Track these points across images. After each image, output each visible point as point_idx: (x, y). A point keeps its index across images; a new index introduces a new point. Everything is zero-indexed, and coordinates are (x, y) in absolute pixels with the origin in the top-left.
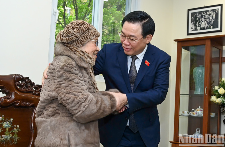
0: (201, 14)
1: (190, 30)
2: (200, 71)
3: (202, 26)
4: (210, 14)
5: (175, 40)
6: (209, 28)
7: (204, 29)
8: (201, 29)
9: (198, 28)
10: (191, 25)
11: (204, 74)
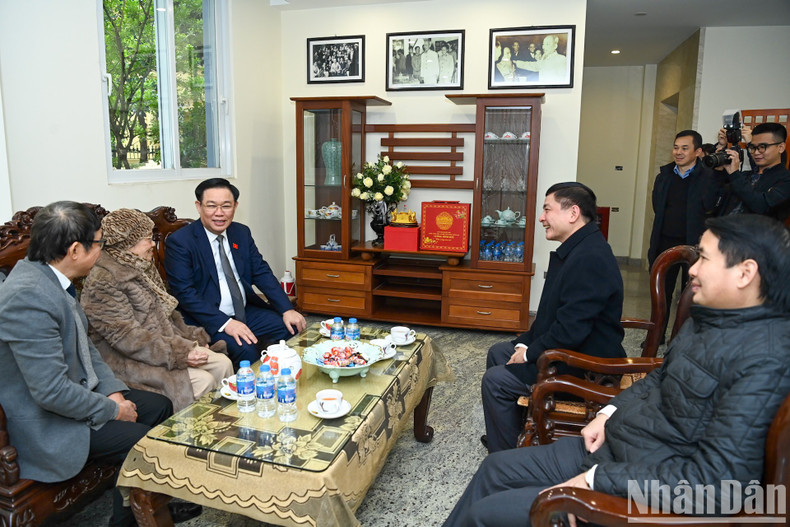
0: (329, 49)
1: (312, 75)
2: (332, 148)
3: (332, 71)
4: (345, 51)
5: (292, 99)
6: (344, 74)
7: (336, 74)
8: (330, 75)
9: (326, 73)
10: (313, 67)
11: (340, 153)
